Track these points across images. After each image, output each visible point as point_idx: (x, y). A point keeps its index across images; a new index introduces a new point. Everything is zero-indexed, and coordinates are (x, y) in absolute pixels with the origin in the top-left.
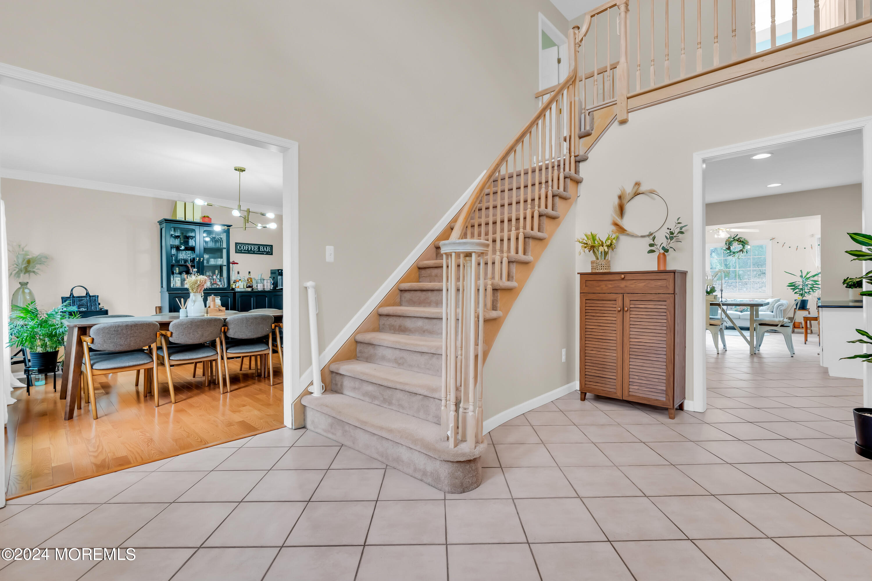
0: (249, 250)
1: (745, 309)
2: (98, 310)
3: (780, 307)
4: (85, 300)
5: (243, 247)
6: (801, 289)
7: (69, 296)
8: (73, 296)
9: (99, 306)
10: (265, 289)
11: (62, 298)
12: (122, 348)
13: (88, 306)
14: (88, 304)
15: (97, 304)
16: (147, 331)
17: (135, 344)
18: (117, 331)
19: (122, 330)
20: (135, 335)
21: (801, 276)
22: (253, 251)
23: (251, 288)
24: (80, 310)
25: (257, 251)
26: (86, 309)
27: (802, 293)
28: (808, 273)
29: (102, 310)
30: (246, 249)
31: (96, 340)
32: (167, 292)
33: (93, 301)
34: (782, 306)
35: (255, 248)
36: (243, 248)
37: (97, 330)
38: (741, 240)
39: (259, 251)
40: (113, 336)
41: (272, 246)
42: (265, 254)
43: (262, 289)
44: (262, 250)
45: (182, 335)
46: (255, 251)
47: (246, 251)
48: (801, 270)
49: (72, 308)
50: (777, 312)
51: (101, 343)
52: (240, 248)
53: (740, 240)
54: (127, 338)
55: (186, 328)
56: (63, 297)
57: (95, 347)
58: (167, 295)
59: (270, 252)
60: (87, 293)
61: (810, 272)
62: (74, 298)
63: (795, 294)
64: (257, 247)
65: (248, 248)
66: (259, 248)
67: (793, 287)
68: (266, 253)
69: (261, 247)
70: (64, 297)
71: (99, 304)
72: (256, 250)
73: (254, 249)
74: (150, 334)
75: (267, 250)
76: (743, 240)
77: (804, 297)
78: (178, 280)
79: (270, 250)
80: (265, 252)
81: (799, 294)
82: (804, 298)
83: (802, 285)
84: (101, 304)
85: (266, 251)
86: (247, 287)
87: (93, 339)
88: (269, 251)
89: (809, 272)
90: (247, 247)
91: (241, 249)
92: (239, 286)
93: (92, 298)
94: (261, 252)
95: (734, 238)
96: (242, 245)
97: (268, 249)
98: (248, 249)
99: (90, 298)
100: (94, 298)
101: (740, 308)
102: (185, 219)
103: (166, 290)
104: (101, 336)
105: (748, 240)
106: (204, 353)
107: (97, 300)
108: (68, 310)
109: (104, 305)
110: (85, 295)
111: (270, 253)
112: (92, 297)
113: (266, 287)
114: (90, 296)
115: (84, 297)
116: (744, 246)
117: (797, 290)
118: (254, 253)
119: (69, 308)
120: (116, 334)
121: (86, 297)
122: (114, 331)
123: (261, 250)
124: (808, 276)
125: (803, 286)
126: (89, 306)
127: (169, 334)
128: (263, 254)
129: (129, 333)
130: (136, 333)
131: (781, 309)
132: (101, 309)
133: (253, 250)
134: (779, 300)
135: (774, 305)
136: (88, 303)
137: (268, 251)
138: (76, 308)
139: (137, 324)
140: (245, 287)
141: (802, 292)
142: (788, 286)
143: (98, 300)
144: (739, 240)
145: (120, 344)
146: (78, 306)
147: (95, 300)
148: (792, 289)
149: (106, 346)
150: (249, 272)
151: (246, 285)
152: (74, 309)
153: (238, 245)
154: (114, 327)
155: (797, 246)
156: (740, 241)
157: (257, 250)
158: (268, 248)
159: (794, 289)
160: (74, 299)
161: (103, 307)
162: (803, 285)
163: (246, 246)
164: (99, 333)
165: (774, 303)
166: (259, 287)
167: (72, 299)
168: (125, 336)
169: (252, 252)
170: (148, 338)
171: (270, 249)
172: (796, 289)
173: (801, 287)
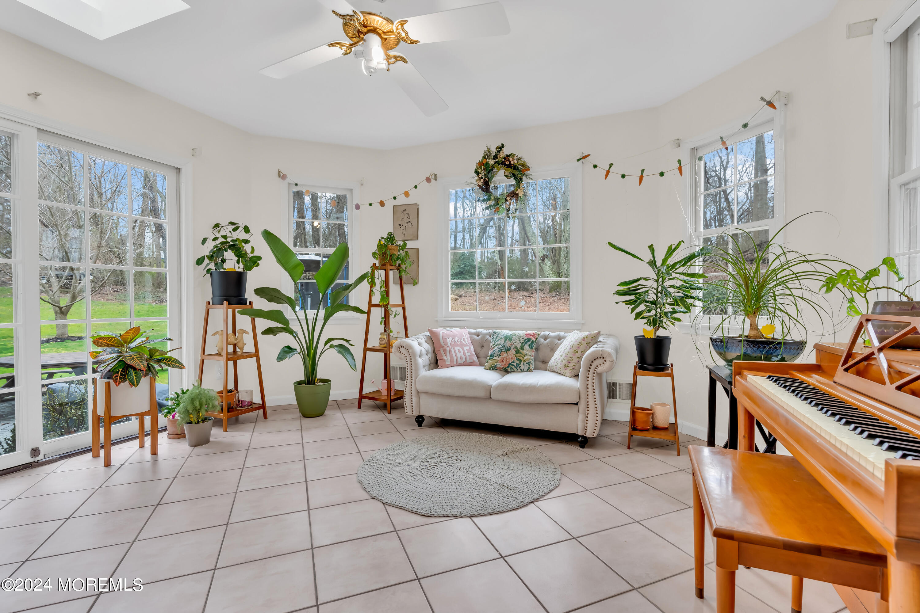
1: (513, 362)
3: (597, 363)
6: (652, 303)
21: (652, 263)
27: (656, 315)
28: (671, 251)
34: (601, 361)
38: (512, 163)
48: (652, 245)
50: (589, 379)
53: (510, 162)
61: (679, 245)
63: (636, 319)
67: (632, 297)
76: (516, 162)
77: (661, 329)
81: (645, 321)
82: (661, 333)
83: (655, 292)
89: (673, 247)
95: (495, 157)
101: (503, 361)
105: (529, 165)
116: (519, 180)
117: (642, 307)
124: (671, 261)
125: (658, 292)
131: (600, 369)
134: (594, 339)
135: (583, 352)
141: (653, 312)
142: (619, 293)
144: (507, 163)
148: (627, 302)
155: (643, 171)
156: (509, 166)
159: (634, 303)
162: (657, 289)
165: (582, 348)
172: (640, 303)
173: (651, 297)
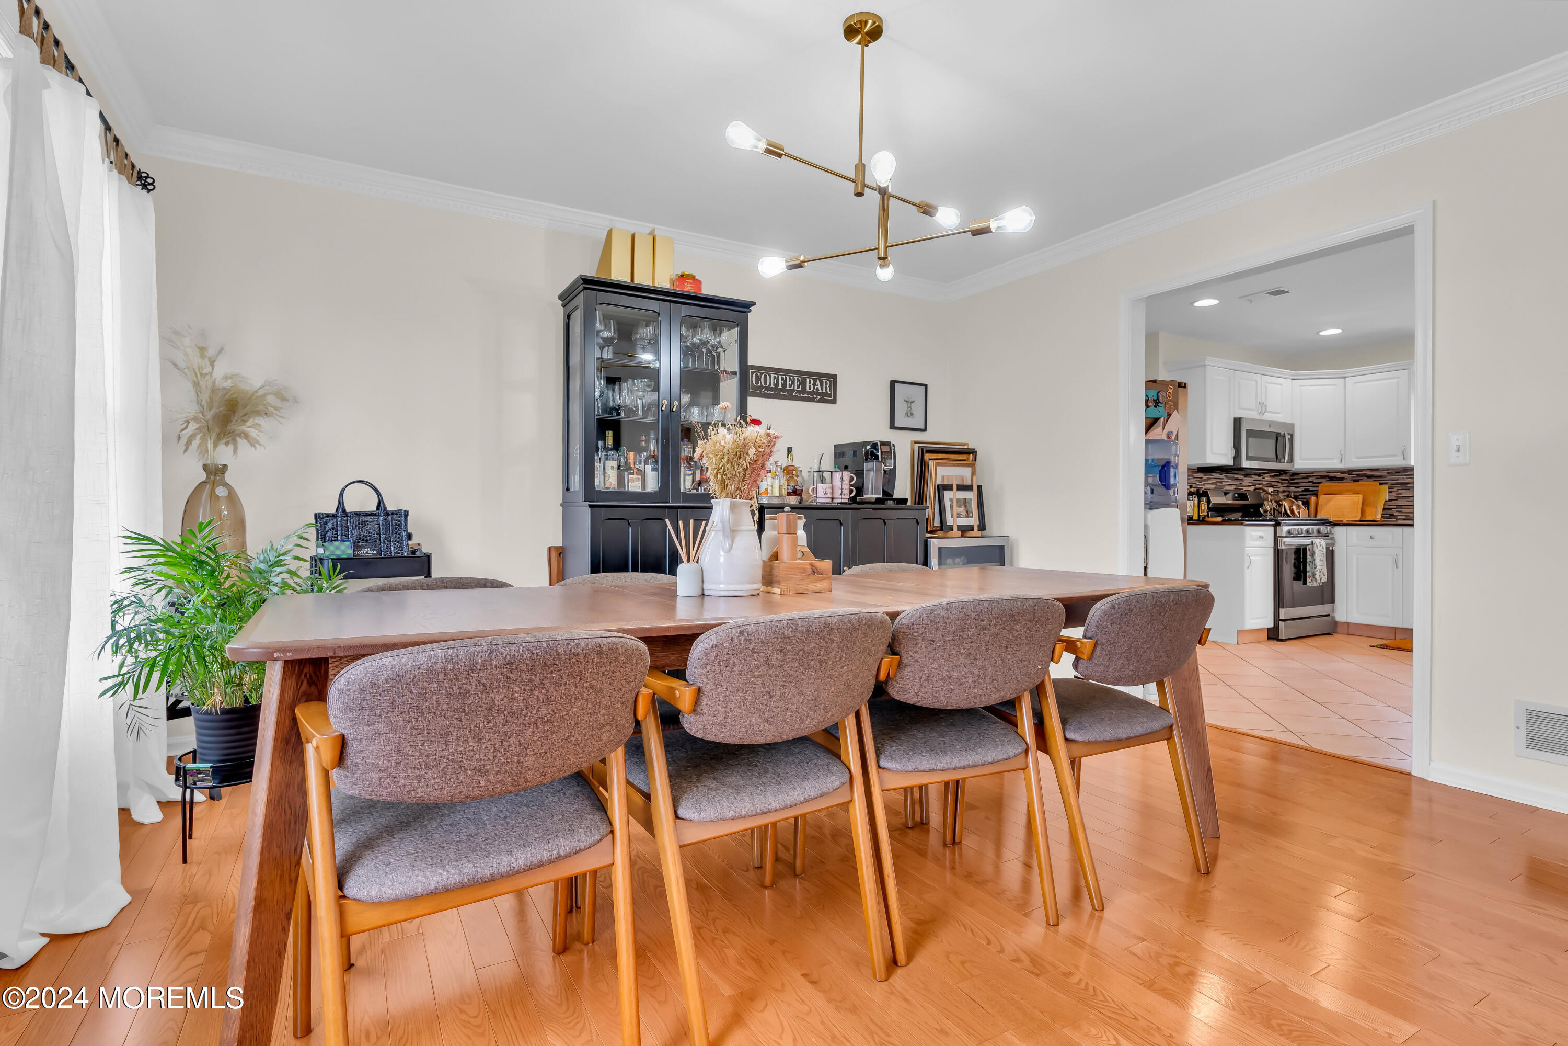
0: (780, 387)
2: (405, 554)
4: (372, 524)
5: (765, 377)
7: (333, 510)
8: (344, 510)
9: (410, 542)
10: (835, 500)
11: (316, 515)
12: (483, 783)
13: (382, 541)
14: (382, 536)
15: (404, 538)
16: (600, 691)
17: (543, 760)
18: (461, 695)
19: (486, 689)
20: (547, 711)
22: (788, 391)
23: (798, 497)
24: (359, 553)
25: (798, 391)
26: (375, 552)
29: (417, 554)
30: (772, 386)
31: (360, 748)
32: (587, 503)
33: (393, 528)
35: (793, 383)
36: (765, 383)
37: (361, 691)
39: (803, 391)
40: (444, 723)
41: (834, 377)
42: (819, 401)
43: (830, 500)
44: (810, 388)
45: (741, 704)
46: (793, 390)
47: (772, 389)
49: (337, 548)
51: (383, 763)
52: (757, 383)
54: (509, 734)
55: (758, 668)
56: (320, 513)
57: (354, 784)
58: (584, 514)
59: (830, 395)
60: (380, 504)
62: (347, 516)
64: (798, 380)
65: (778, 381)
66: (803, 383)
68: (819, 397)
69: (808, 380)
70: (322, 514)
71: (410, 537)
72: (796, 388)
73: (790, 386)
74: (612, 704)
75: (822, 390)
78: (612, 468)
79: (830, 390)
80: (818, 393)
84: (414, 537)
85: (820, 391)
86: (789, 494)
87: (343, 742)
88: (829, 392)
90: (775, 378)
91: (759, 385)
92: (767, 490)
93: (390, 517)
94: (808, 393)
96: (762, 373)
97: (826, 387)
98: (776, 385)
99: (385, 519)
100: (395, 518)
102: (632, 280)
103: (581, 496)
104: (382, 727)
106: (805, 778)
107: (403, 524)
108: (327, 553)
109: (422, 540)
110: (372, 507)
111: (830, 398)
112: (393, 514)
113: (837, 494)
114: (387, 514)
115: (371, 514)
118: (791, 398)
119: (332, 548)
120: (457, 715)
121: (375, 515)
122: (449, 694)
123: (807, 390)
126: (384, 542)
127: (683, 696)
128: (813, 400)
129: (518, 703)
130: (548, 701)
132: (414, 552)
133: (788, 387)
136: (381, 532)
137: (824, 391)
138: (348, 547)
139: (557, 656)
140: (784, 492)
143: (406, 525)
145: (475, 764)
146: (354, 543)
147: (399, 525)
149: (406, 778)
150: (788, 448)
151: (786, 487)
152: (344, 549)
153: (753, 373)
154: (450, 676)
157: (798, 387)
158: (826, 383)
160: (347, 521)
161: (419, 545)
163: (772, 376)
164: (372, 709)
166: (820, 494)
167: (341, 521)
168: (499, 720)
169: (786, 394)
170: (601, 727)
171: (830, 387)
